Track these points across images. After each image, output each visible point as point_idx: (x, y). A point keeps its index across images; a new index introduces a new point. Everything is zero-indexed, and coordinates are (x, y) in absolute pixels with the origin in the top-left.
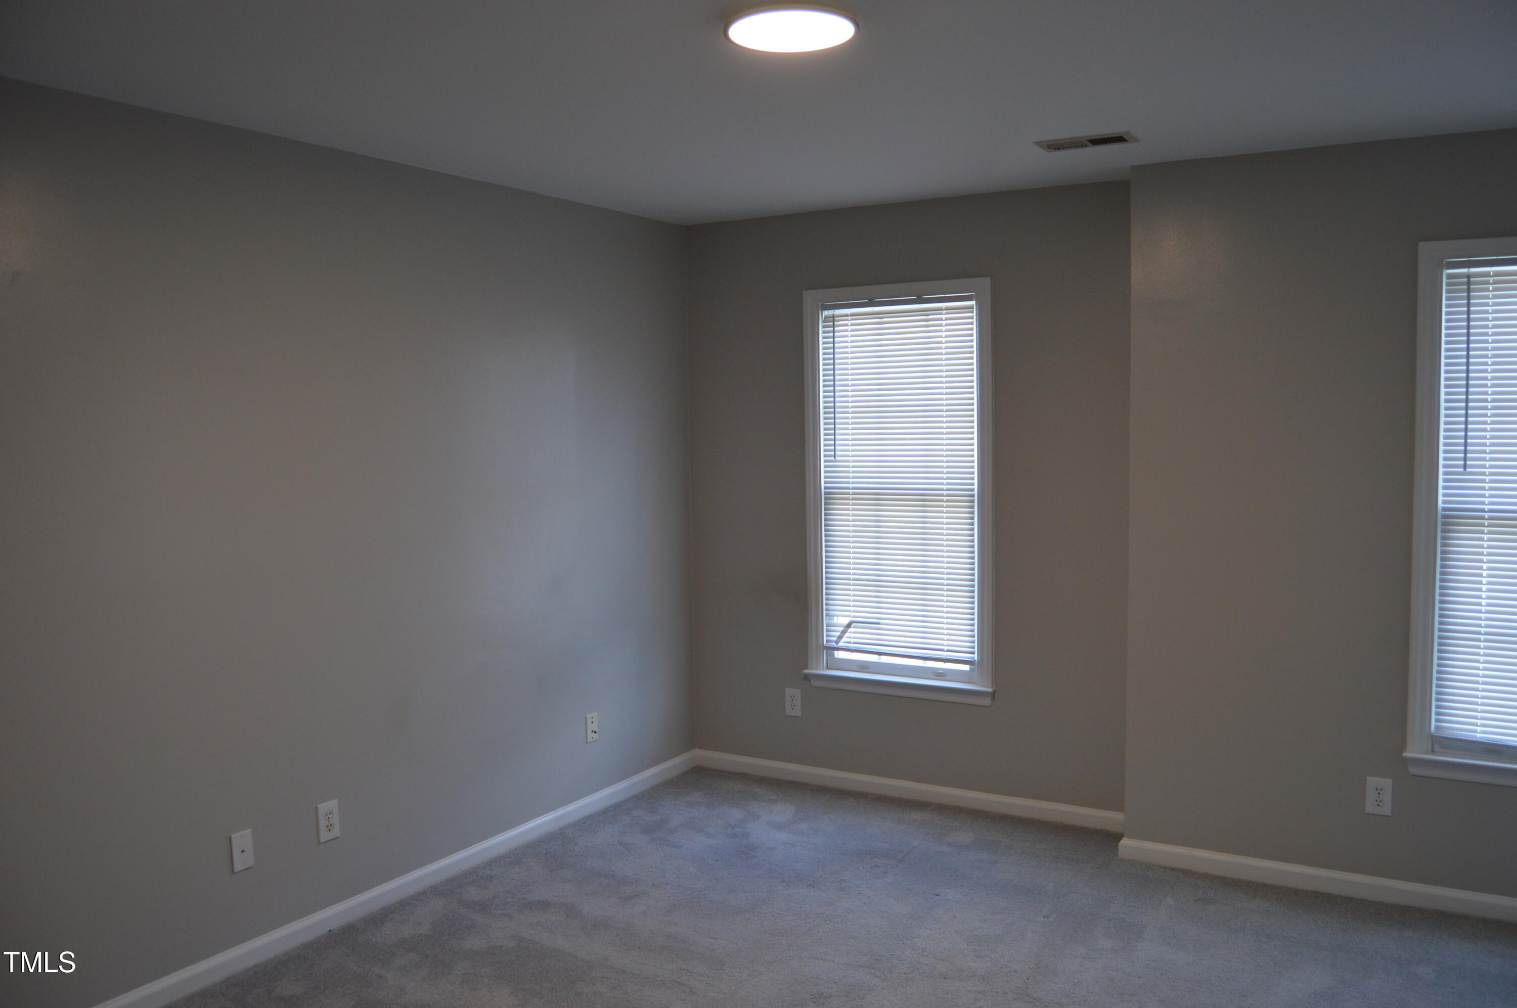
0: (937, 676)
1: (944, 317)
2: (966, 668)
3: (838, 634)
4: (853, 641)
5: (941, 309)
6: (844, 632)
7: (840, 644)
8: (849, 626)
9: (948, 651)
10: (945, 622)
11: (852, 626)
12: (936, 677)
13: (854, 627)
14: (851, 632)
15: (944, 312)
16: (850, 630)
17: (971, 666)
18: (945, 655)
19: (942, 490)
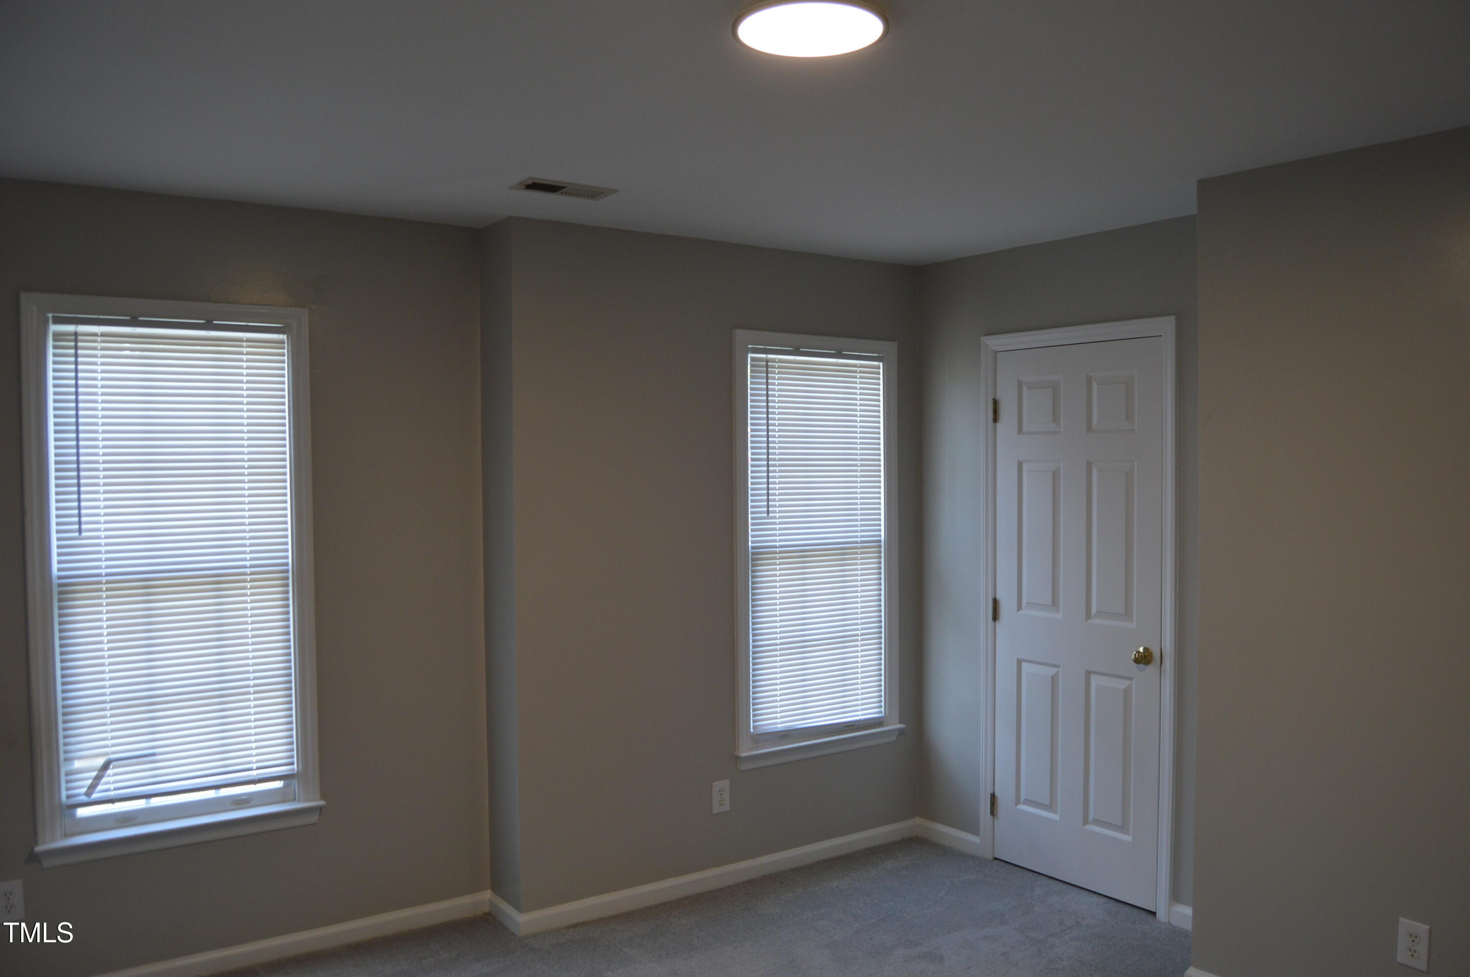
0: (238, 804)
1: (245, 350)
2: (278, 784)
3: (89, 782)
4: (112, 786)
5: (241, 340)
6: (98, 779)
7: (95, 796)
8: (106, 766)
9: (258, 768)
10: (253, 733)
11: (111, 767)
12: (238, 807)
13: (113, 768)
14: (109, 776)
15: (245, 344)
16: (109, 772)
17: (286, 782)
18: (254, 774)
19: (245, 567)
